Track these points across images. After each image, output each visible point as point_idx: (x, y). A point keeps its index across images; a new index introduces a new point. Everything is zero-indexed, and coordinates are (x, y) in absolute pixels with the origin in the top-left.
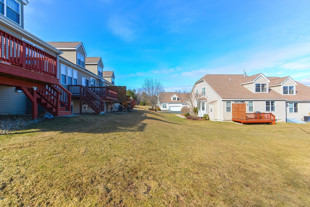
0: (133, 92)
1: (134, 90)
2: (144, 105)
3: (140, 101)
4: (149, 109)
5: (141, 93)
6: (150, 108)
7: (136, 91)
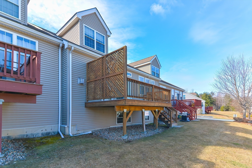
0: (209, 94)
1: (212, 93)
2: (227, 110)
3: (221, 105)
4: (234, 118)
5: (223, 96)
6: (236, 117)
7: (214, 93)
